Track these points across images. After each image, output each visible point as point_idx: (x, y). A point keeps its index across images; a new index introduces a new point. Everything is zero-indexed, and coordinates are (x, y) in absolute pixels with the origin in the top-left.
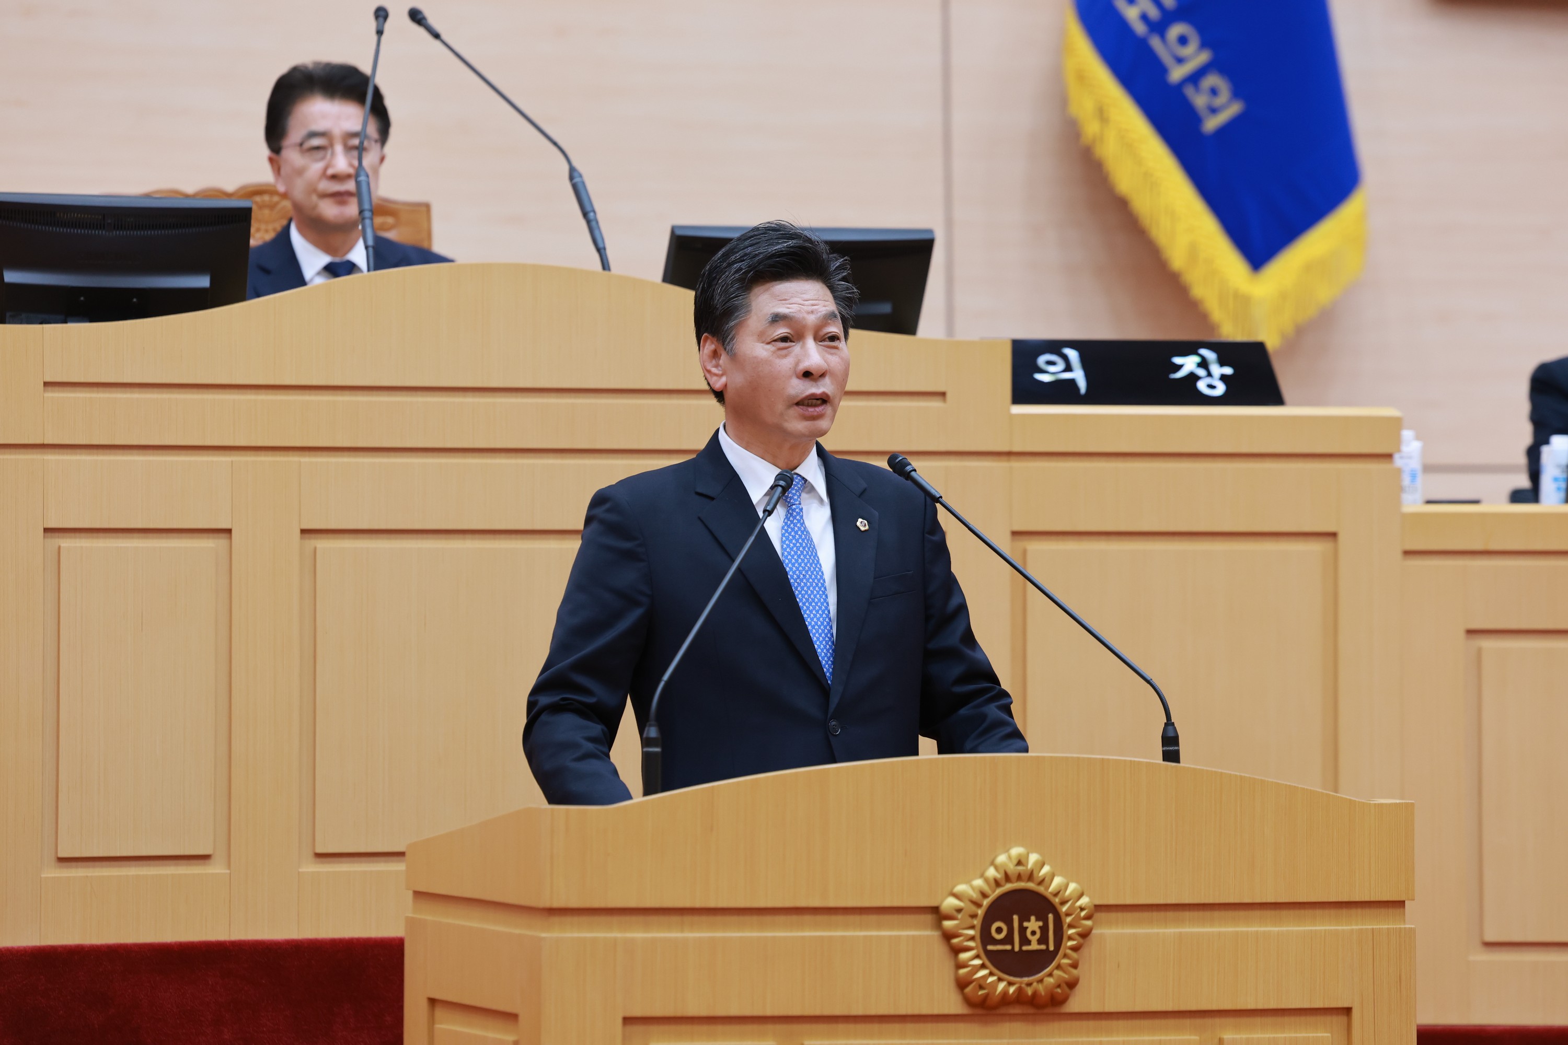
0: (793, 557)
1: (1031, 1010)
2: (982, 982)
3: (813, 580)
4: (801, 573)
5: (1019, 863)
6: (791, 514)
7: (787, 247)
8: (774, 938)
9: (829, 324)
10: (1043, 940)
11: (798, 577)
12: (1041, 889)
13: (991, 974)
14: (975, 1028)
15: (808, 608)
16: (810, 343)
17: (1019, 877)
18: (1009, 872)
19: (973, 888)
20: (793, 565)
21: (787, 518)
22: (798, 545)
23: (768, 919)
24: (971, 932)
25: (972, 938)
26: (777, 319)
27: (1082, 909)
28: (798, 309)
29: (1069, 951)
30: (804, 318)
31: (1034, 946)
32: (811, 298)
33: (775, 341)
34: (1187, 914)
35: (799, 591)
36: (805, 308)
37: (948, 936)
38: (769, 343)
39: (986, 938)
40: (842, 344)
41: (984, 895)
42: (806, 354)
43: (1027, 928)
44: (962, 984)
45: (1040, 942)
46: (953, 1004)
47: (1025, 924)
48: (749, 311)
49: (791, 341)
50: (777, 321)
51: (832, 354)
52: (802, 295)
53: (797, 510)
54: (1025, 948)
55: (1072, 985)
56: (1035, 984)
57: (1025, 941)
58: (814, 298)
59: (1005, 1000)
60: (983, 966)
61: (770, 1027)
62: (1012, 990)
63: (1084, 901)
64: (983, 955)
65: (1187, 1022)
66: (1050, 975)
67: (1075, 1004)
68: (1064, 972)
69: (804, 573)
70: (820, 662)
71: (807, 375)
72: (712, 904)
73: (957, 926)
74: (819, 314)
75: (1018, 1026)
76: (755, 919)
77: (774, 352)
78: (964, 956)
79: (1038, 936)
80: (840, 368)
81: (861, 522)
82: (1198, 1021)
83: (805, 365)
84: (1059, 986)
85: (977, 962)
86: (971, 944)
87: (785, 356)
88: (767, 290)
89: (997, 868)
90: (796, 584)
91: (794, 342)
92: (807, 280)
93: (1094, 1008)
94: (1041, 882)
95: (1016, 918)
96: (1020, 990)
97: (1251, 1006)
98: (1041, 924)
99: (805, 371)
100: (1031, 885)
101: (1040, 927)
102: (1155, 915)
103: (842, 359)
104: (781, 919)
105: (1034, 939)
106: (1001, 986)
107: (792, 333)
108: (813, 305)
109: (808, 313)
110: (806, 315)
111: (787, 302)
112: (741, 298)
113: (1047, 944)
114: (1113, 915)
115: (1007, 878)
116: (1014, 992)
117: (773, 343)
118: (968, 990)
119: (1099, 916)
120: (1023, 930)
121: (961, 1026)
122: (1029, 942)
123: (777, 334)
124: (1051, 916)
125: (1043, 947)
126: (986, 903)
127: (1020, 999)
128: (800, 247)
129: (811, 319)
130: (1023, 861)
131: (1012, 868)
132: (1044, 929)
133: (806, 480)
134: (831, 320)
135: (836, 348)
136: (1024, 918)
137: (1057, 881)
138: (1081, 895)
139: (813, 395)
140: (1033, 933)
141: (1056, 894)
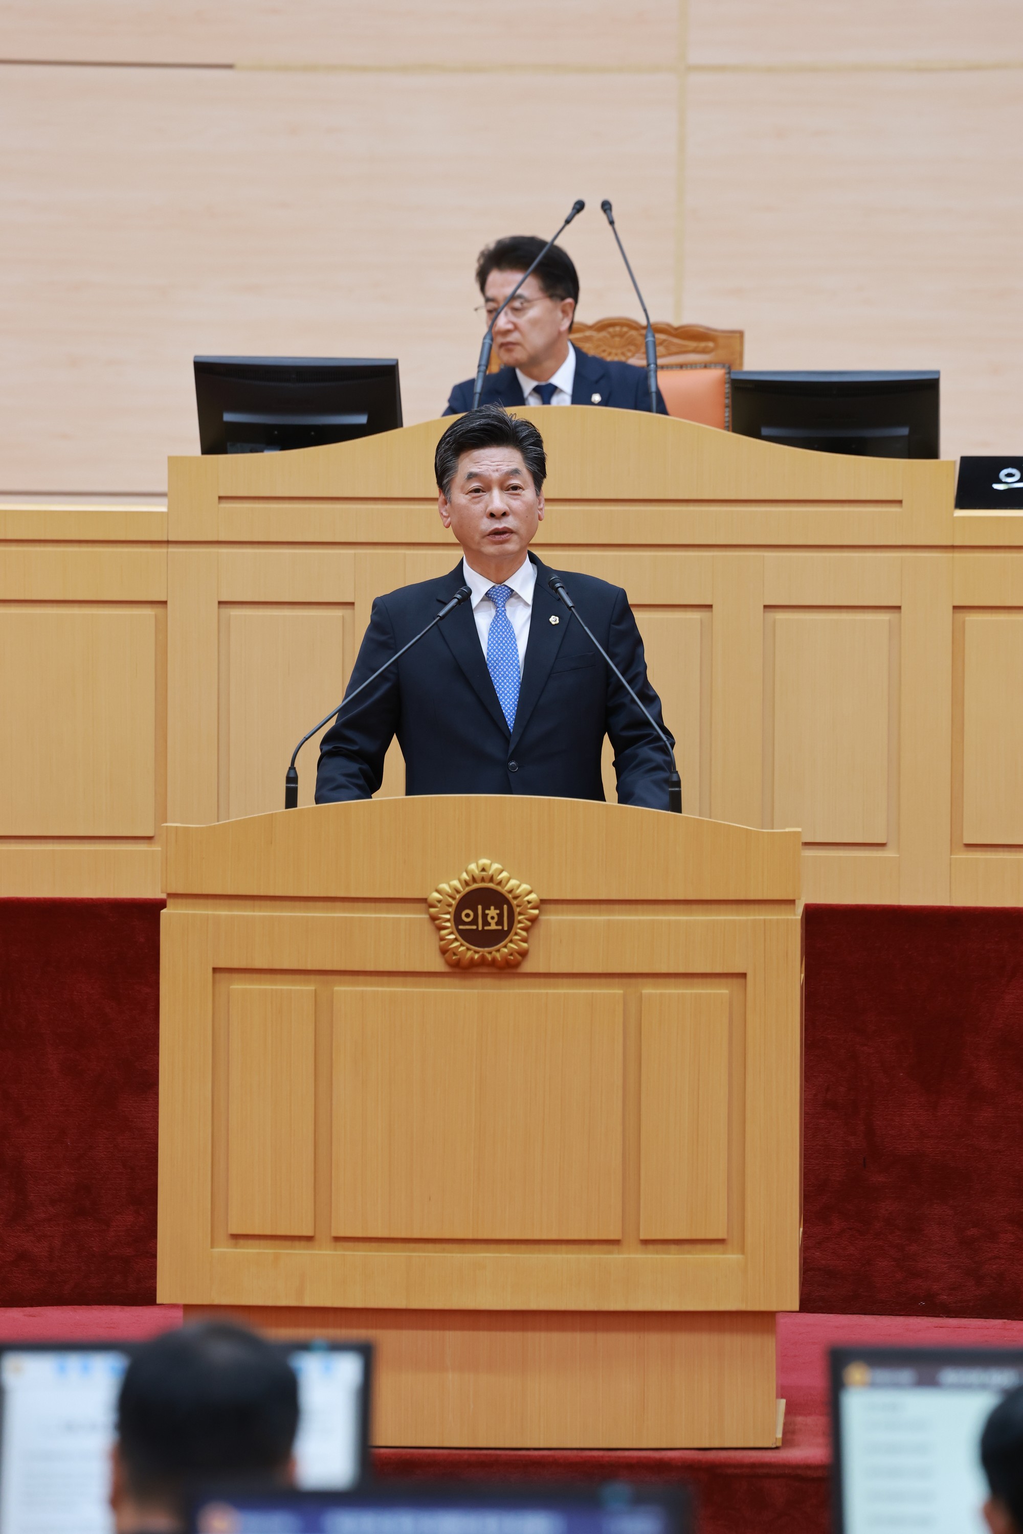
1: (494, 970)
2: (455, 951)
5: (483, 870)
6: (497, 614)
8: (313, 917)
9: (512, 478)
10: (500, 922)
12: (499, 888)
13: (462, 945)
14: (456, 981)
16: (496, 492)
17: (483, 880)
18: (475, 876)
19: (450, 886)
21: (495, 617)
22: (499, 636)
24: (448, 916)
25: (448, 920)
26: (472, 476)
27: (529, 902)
28: (486, 468)
29: (519, 931)
30: (490, 475)
31: (493, 927)
32: (498, 460)
33: (471, 492)
36: (492, 468)
37: (434, 918)
38: (467, 494)
39: (458, 920)
40: (526, 492)
41: (458, 891)
42: (493, 501)
43: (488, 914)
44: (444, 951)
45: (497, 924)
46: (438, 964)
47: (487, 912)
48: (456, 472)
49: (483, 492)
50: (471, 478)
51: (515, 499)
52: (490, 459)
53: (500, 612)
54: (486, 928)
55: (524, 954)
56: (494, 953)
57: (486, 923)
58: (500, 460)
59: (472, 964)
60: (456, 940)
61: (312, 978)
62: (476, 956)
63: (532, 897)
64: (456, 932)
65: (616, 980)
66: (505, 946)
67: (528, 966)
68: (516, 945)
71: (492, 515)
73: (439, 913)
74: (503, 472)
75: (488, 981)
76: (302, 904)
77: (470, 500)
78: (444, 932)
79: (496, 919)
80: (521, 509)
81: (554, 619)
82: (625, 981)
83: (491, 508)
84: (511, 954)
85: (452, 937)
86: (448, 924)
87: (478, 503)
88: (468, 456)
89: (468, 873)
91: (486, 492)
92: (497, 447)
93: (542, 970)
94: (500, 883)
95: (480, 907)
96: (483, 957)
97: (664, 970)
98: (498, 911)
99: (492, 512)
100: (491, 885)
101: (497, 914)
102: (592, 907)
103: (523, 502)
105: (493, 922)
106: (470, 953)
107: (482, 486)
108: (499, 465)
109: (494, 471)
110: (492, 473)
111: (479, 464)
112: (451, 462)
113: (503, 925)
114: (560, 907)
115: (474, 880)
116: (478, 958)
117: (469, 494)
118: (447, 955)
119: (546, 907)
120: (485, 916)
121: (446, 980)
122: (489, 924)
123: (472, 486)
124: (505, 907)
125: (500, 928)
126: (458, 896)
127: (483, 962)
128: (488, 424)
129: (496, 476)
130: (487, 868)
131: (478, 873)
132: (500, 916)
133: (511, 590)
135: (518, 494)
136: (487, 907)
137: (512, 883)
138: (530, 892)
139: (497, 529)
140: (493, 918)
141: (510, 892)
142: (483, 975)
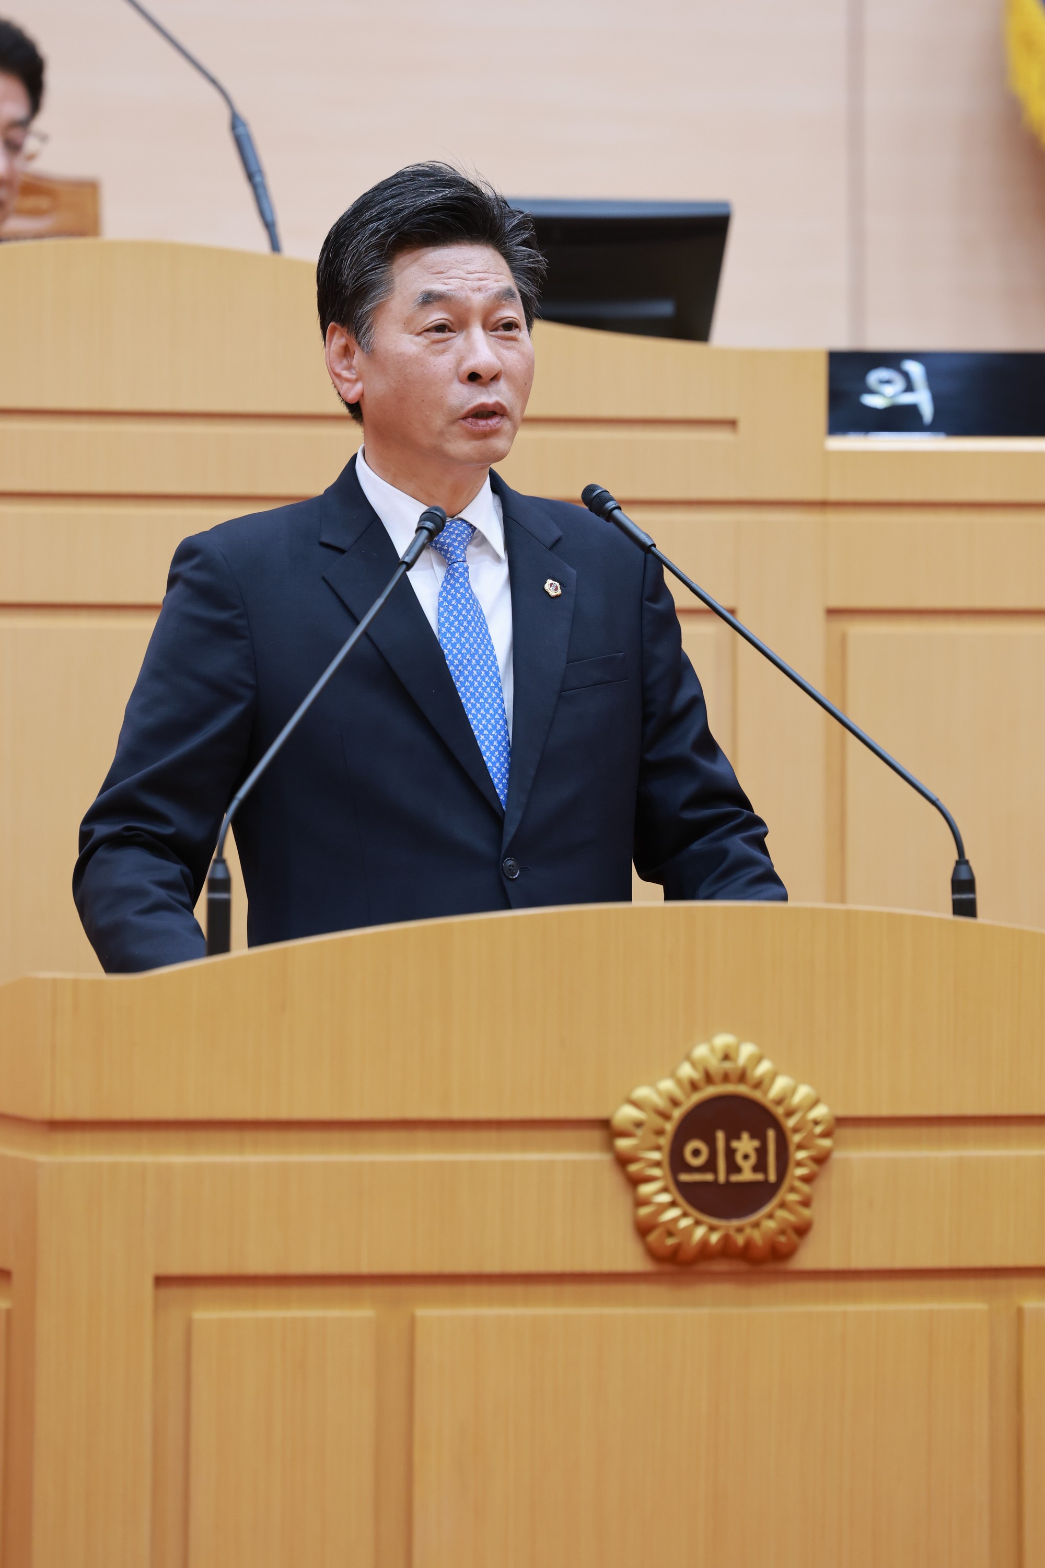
0: (453, 634)
1: (742, 1266)
2: (671, 1227)
3: (482, 667)
4: (464, 656)
5: (726, 1057)
6: (452, 576)
7: (443, 198)
8: (373, 1162)
9: (504, 306)
10: (760, 1166)
11: (461, 663)
12: (757, 1095)
13: (685, 1215)
14: (661, 1291)
15: (474, 706)
16: (477, 332)
17: (726, 1078)
18: (712, 1069)
19: (659, 1093)
20: (454, 646)
21: (446, 580)
22: (461, 618)
23: (365, 1136)
24: (656, 1156)
25: (658, 1164)
26: (430, 299)
27: (816, 1123)
28: (460, 285)
29: (798, 1184)
30: (468, 298)
31: (747, 1175)
32: (478, 269)
33: (428, 330)
34: (971, 1131)
35: (461, 682)
36: (469, 283)
37: (623, 1161)
38: (419, 334)
39: (677, 1163)
40: (523, 334)
41: (675, 1103)
42: (471, 349)
43: (736, 1150)
44: (643, 1230)
45: (756, 1169)
46: (631, 1256)
48: (390, 290)
49: (450, 331)
50: (429, 302)
51: (508, 348)
52: (465, 266)
53: (460, 570)
54: (735, 1178)
55: (802, 1230)
56: (748, 1231)
57: (733, 1168)
58: (482, 269)
59: (705, 1252)
60: (673, 1204)
61: (367, 1291)
62: (714, 1238)
63: (820, 1112)
64: (672, 1187)
65: (971, 1284)
66: (770, 1216)
67: (808, 1257)
68: (791, 1211)
69: (468, 657)
70: (491, 781)
71: (473, 377)
72: (283, 1114)
73: (636, 1148)
74: (490, 292)
75: (726, 1289)
76: (346, 1136)
77: (427, 346)
78: (646, 1189)
79: (752, 1160)
80: (519, 367)
81: (551, 585)
82: (988, 1283)
83: (470, 364)
84: (783, 1232)
85: (665, 1198)
86: (656, 1172)
87: (443, 352)
88: (416, 260)
89: (694, 1065)
90: (457, 672)
91: (455, 332)
92: (471, 244)
93: (835, 1263)
94: (758, 1085)
95: (720, 1136)
96: (726, 1239)
98: (756, 1143)
99: (471, 372)
100: (743, 1089)
101: (756, 1148)
102: (927, 1131)
103: (522, 354)
104: (383, 1136)
105: (747, 1166)
106: (700, 1232)
107: (451, 319)
108: (480, 280)
109: (474, 290)
110: (470, 294)
111: (443, 275)
112: (379, 271)
113: (765, 1172)
114: (867, 1132)
115: (709, 1078)
116: (719, 1241)
117: (425, 334)
118: (652, 1237)
119: (845, 1133)
120: (730, 1153)
121: (644, 1290)
122: (738, 1170)
123: (430, 320)
124: (771, 1134)
125: (759, 1177)
126: (677, 1114)
127: (726, 1250)
128: (460, 198)
129: (478, 300)
130: (732, 1054)
131: (715, 1065)
132: (762, 1152)
133: (474, 529)
134: (506, 300)
135: (514, 339)
136: (734, 1134)
137: (781, 1084)
138: (815, 1103)
139: (483, 405)
140: (746, 1157)
141: (779, 1102)
142: (717, 1277)
